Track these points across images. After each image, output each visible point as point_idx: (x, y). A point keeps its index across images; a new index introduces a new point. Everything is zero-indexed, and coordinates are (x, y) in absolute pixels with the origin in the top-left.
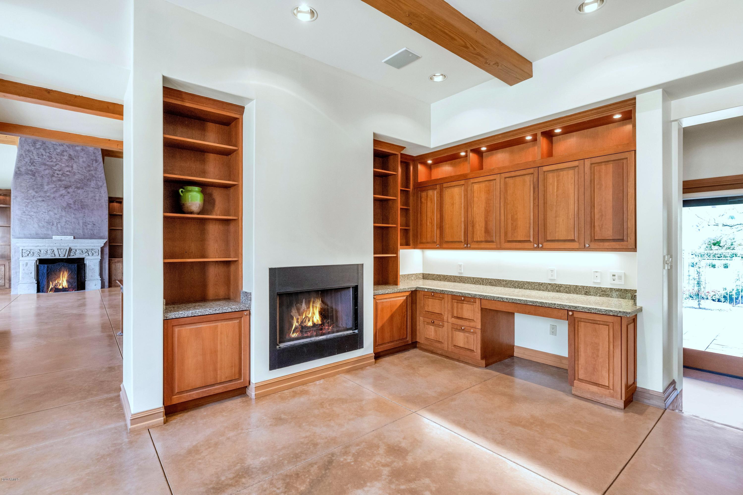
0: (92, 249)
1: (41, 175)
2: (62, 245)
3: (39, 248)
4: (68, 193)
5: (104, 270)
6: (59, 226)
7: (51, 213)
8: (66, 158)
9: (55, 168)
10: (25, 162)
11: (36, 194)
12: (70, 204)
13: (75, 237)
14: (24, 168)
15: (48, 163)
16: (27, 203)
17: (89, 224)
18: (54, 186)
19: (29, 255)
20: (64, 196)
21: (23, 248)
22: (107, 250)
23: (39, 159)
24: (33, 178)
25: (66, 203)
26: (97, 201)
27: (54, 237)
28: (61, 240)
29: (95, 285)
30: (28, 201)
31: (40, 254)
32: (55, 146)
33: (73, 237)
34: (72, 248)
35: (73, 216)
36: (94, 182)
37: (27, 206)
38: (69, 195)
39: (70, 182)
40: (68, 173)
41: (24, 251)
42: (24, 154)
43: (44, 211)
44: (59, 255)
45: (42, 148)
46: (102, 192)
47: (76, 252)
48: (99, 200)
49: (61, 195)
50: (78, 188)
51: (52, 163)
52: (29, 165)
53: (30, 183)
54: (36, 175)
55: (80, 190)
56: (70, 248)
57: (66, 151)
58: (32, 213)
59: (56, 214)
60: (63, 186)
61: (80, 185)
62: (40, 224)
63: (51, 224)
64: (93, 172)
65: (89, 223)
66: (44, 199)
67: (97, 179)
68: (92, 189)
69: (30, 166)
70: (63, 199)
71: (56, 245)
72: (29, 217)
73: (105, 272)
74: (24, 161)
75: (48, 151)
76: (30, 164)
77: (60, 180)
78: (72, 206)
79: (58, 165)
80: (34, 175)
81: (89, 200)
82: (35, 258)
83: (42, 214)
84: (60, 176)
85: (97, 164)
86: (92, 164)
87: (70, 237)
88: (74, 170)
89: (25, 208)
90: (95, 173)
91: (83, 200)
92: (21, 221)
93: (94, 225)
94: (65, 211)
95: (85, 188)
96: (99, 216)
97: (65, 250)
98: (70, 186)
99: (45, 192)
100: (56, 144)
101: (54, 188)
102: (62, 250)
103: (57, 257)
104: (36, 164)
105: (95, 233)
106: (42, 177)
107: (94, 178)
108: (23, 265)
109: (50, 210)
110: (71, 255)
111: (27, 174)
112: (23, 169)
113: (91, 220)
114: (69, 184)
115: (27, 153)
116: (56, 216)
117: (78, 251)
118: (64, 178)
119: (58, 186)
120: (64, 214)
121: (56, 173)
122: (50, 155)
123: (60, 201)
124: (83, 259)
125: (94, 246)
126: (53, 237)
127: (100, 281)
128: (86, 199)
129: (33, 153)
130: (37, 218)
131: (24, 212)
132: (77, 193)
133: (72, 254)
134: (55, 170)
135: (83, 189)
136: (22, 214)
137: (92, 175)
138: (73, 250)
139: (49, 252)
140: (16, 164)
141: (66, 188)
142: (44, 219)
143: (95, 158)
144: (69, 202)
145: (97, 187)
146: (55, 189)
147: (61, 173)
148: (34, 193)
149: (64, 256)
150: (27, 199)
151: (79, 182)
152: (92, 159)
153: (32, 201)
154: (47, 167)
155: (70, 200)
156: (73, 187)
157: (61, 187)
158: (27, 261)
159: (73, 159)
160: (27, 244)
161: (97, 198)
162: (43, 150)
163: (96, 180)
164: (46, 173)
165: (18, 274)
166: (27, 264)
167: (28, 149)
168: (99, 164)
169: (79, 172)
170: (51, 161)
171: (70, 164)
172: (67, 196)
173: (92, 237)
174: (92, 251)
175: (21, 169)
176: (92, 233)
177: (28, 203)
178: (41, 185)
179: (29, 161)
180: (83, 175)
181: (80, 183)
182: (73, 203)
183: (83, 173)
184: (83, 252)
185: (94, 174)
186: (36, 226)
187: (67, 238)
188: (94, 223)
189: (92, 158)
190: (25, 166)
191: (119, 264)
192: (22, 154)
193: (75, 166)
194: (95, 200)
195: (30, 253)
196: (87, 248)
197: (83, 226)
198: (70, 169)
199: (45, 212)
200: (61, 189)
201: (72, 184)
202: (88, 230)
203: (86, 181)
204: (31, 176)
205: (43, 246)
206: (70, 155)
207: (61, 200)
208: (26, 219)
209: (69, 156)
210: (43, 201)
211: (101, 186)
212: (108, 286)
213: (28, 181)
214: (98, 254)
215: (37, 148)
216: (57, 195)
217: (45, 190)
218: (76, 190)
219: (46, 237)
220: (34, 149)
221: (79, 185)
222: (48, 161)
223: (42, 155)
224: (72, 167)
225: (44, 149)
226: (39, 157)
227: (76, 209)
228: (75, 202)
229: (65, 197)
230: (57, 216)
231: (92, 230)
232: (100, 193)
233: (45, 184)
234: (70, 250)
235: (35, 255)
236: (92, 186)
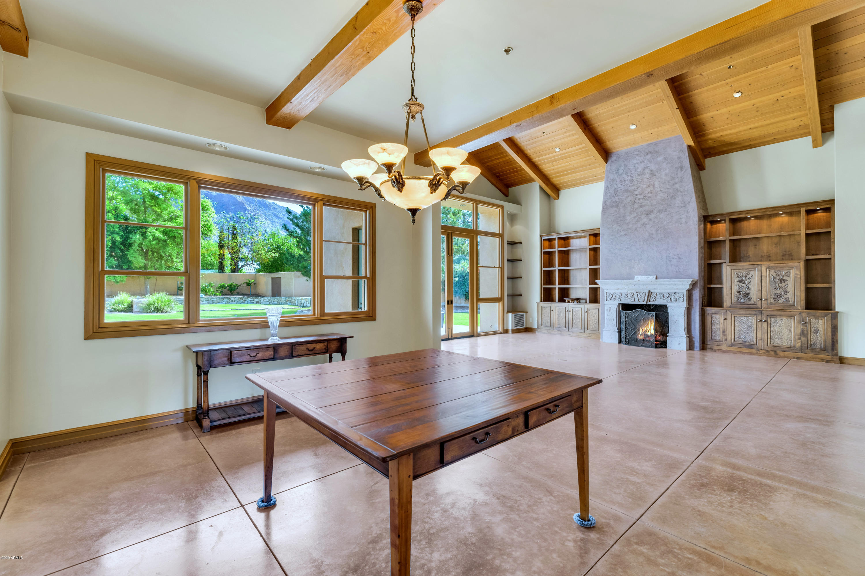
0: (675, 293)
2: (643, 287)
3: (621, 291)
4: (650, 220)
6: (640, 263)
7: (632, 248)
8: (648, 175)
9: (636, 193)
10: (610, 194)
12: (652, 234)
13: (658, 276)
14: (610, 201)
15: (630, 189)
16: (612, 240)
17: (673, 258)
18: (636, 215)
19: (612, 298)
20: (646, 224)
21: (607, 291)
22: (697, 294)
24: (617, 209)
25: (648, 234)
26: (684, 225)
27: (636, 278)
28: (643, 280)
29: (680, 344)
31: (621, 299)
32: (636, 165)
33: (655, 276)
34: (652, 291)
35: (656, 249)
36: (680, 198)
37: (612, 243)
38: (652, 222)
39: (652, 206)
40: (650, 195)
41: (608, 294)
44: (639, 300)
45: (624, 173)
46: (690, 210)
47: (656, 297)
48: (686, 222)
49: (643, 224)
50: (660, 211)
51: (633, 188)
52: (613, 196)
54: (620, 206)
55: (663, 214)
56: (649, 291)
57: (647, 167)
58: (616, 251)
59: (638, 249)
60: (644, 213)
62: (623, 263)
63: (634, 261)
64: (677, 186)
67: (683, 194)
68: (676, 210)
70: (645, 230)
71: (635, 287)
72: (614, 255)
73: (695, 328)
74: (609, 192)
75: (630, 174)
76: (614, 195)
77: (641, 206)
78: (655, 236)
79: (640, 188)
80: (618, 207)
81: (674, 225)
82: (617, 303)
83: (624, 250)
84: (641, 200)
85: (683, 172)
86: (677, 174)
87: (652, 276)
90: (681, 186)
91: (665, 227)
92: (608, 260)
93: (680, 258)
94: (646, 244)
95: (668, 210)
96: (686, 245)
97: (644, 293)
98: (652, 211)
99: (628, 224)
101: (636, 217)
102: (641, 294)
103: (637, 302)
104: (619, 193)
105: (682, 270)
106: (625, 206)
107: (679, 193)
108: (607, 310)
109: (632, 246)
110: (651, 301)
111: (612, 207)
112: (608, 203)
113: (676, 253)
114: (651, 209)
115: (612, 183)
117: (659, 296)
118: (645, 203)
119: (639, 214)
120: (644, 247)
121: (637, 199)
122: (632, 178)
124: (666, 306)
125: (678, 289)
127: (685, 340)
128: (670, 224)
129: (616, 182)
131: (610, 251)
133: (652, 299)
134: (637, 195)
135: (666, 211)
137: (677, 189)
138: (653, 294)
139: (629, 296)
140: (603, 199)
141: (647, 214)
142: (627, 257)
143: (680, 165)
145: (683, 205)
146: (636, 218)
147: (642, 197)
148: (618, 227)
149: (644, 301)
150: (612, 236)
152: (676, 168)
153: (616, 237)
154: (629, 193)
155: (652, 228)
156: (655, 211)
157: (642, 214)
158: (610, 306)
159: (655, 175)
160: (611, 287)
161: (683, 220)
164: (627, 202)
166: (610, 309)
167: (612, 179)
168: (686, 171)
169: (661, 190)
170: (632, 185)
172: (648, 224)
173: (677, 276)
174: (676, 296)
176: (677, 270)
178: (624, 216)
179: (613, 192)
180: (666, 192)
181: (662, 204)
182: (655, 233)
183: (666, 190)
184: (664, 297)
185: (679, 188)
187: (648, 279)
188: (680, 256)
189: (676, 166)
190: (611, 198)
191: (718, 317)
192: (608, 186)
193: (657, 183)
194: (681, 224)
196: (669, 291)
197: (666, 262)
198: (652, 189)
200: (643, 217)
201: (655, 208)
202: (671, 266)
203: (668, 199)
204: (615, 209)
205: (624, 289)
206: (652, 171)
207: (643, 230)
209: (650, 173)
210: (626, 234)
211: (689, 202)
212: (698, 348)
213: (611, 215)
214: (682, 300)
215: (619, 175)
216: (640, 225)
217: (628, 221)
218: (657, 214)
219: (628, 277)
220: (617, 177)
221: (662, 208)
222: (630, 186)
223: (625, 180)
225: (626, 174)
226: (621, 185)
227: (658, 240)
231: (677, 266)
232: (687, 213)
233: (628, 214)
234: (650, 294)
235: (617, 299)
236: (677, 205)
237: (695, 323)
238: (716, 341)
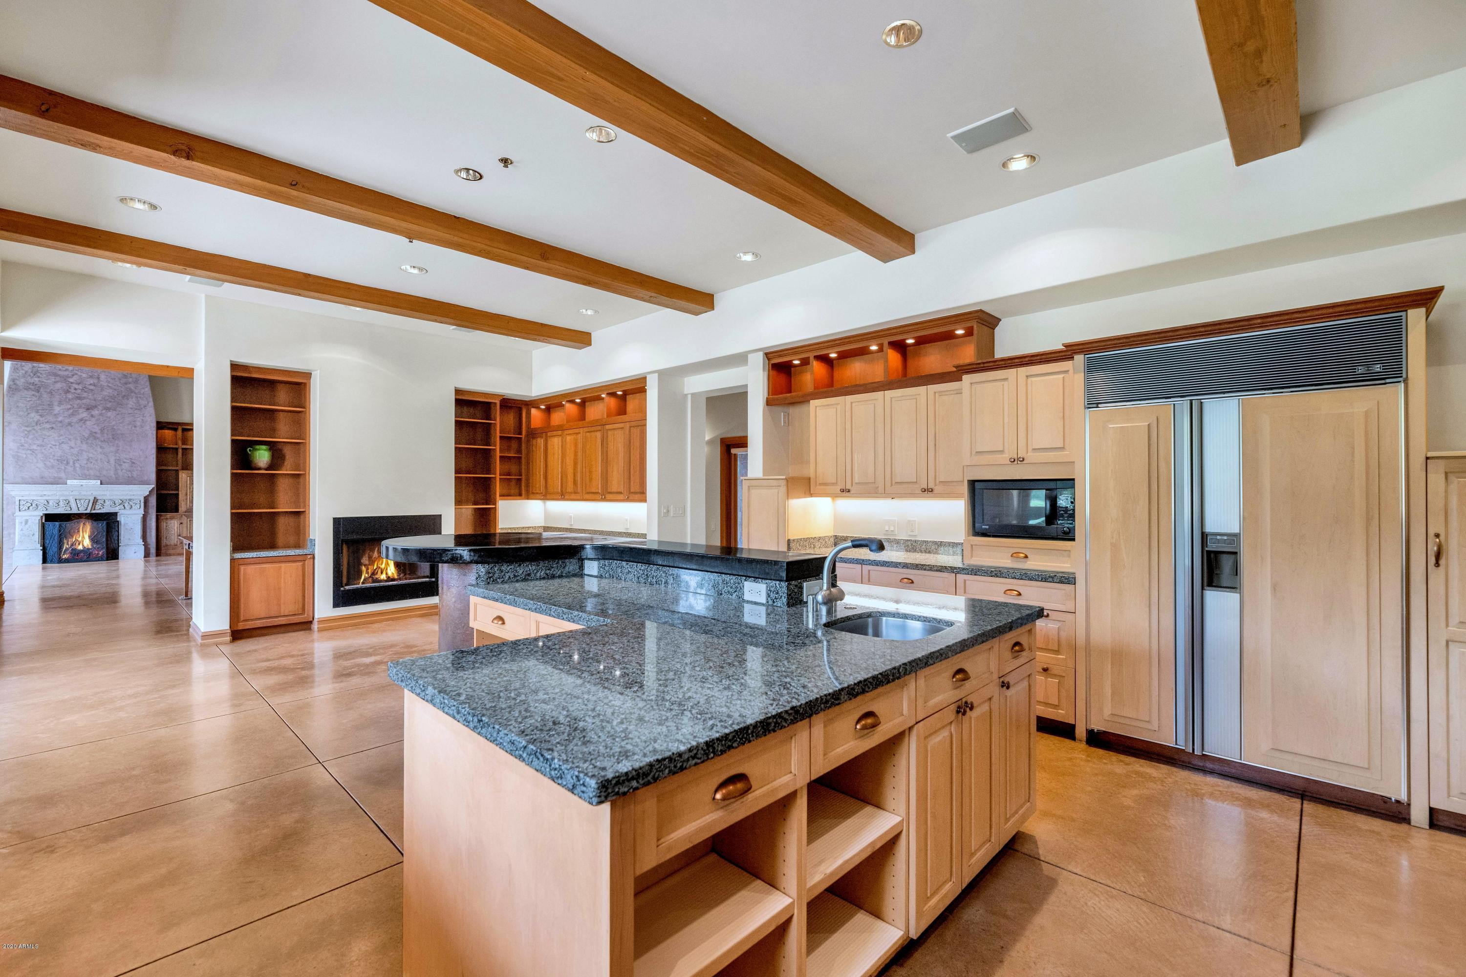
0: (130, 500)
1: (48, 390)
2: (84, 493)
3: (45, 498)
4: (92, 416)
5: (148, 531)
6: (77, 465)
7: (65, 446)
9: (71, 380)
10: (23, 372)
11: (41, 419)
12: (96, 433)
13: (104, 481)
14: (22, 380)
15: (60, 373)
16: (26, 432)
17: (124, 462)
18: (70, 406)
19: (31, 508)
20: (86, 420)
21: (21, 498)
22: (153, 501)
24: (37, 394)
25: (88, 432)
26: (138, 428)
27: (69, 482)
28: (81, 485)
29: (135, 552)
30: (28, 429)
31: (47, 508)
33: (99, 482)
34: (98, 498)
35: (100, 450)
36: (134, 399)
37: (26, 436)
38: (94, 419)
39: (95, 400)
40: (92, 387)
41: (22, 503)
43: (54, 443)
44: (78, 508)
46: (146, 414)
47: (104, 504)
48: (142, 427)
49: (81, 420)
50: (108, 409)
51: (66, 373)
52: (30, 376)
53: (32, 402)
54: (42, 390)
55: (111, 413)
56: (95, 498)
58: (35, 447)
59: (72, 448)
60: (83, 406)
62: (48, 463)
63: (65, 462)
64: (132, 386)
66: (54, 426)
67: (139, 396)
68: (130, 411)
69: (32, 377)
70: (84, 426)
71: (72, 493)
72: (29, 452)
73: (151, 535)
76: (32, 375)
77: (79, 398)
78: (98, 435)
80: (38, 391)
81: (126, 427)
82: (41, 512)
83: (51, 447)
84: (79, 391)
87: (95, 481)
88: (101, 383)
89: (22, 439)
91: (115, 428)
92: (17, 458)
93: (133, 463)
94: (87, 443)
95: (118, 409)
96: (141, 450)
97: (87, 501)
98: (96, 407)
99: (55, 415)
101: (70, 409)
102: (82, 501)
103: (74, 511)
105: (135, 476)
106: (50, 393)
107: (133, 394)
108: (21, 523)
109: (63, 443)
111: (27, 389)
112: (21, 382)
113: (128, 457)
114: (93, 403)
116: (72, 450)
117: (107, 503)
118: (85, 395)
119: (75, 406)
120: (84, 447)
121: (72, 388)
123: (80, 428)
124: (115, 514)
125: (133, 495)
127: (143, 547)
128: (121, 425)
130: (42, 453)
131: (23, 446)
132: (107, 417)
133: (97, 507)
134: (72, 383)
135: (115, 410)
136: (18, 448)
137: (131, 389)
138: (99, 501)
139: (61, 504)
141: (88, 409)
142: (54, 456)
144: (94, 431)
145: (138, 408)
146: (71, 411)
147: (80, 387)
148: (38, 417)
149: (86, 510)
151: (110, 400)
153: (34, 429)
154: (58, 379)
155: (95, 426)
156: (100, 408)
157: (80, 407)
158: (27, 518)
160: (27, 493)
161: (138, 424)
163: (137, 397)
164: (57, 388)
165: (12, 536)
166: (26, 522)
169: (109, 385)
172: (90, 421)
173: (130, 481)
174: (130, 503)
175: (18, 382)
176: (130, 475)
177: (29, 432)
178: (49, 405)
179: (30, 370)
181: (110, 402)
182: (99, 432)
183: (116, 387)
184: (115, 505)
185: (133, 388)
186: (41, 465)
187: (89, 484)
188: (133, 461)
191: (173, 521)
194: (135, 427)
195: (32, 505)
196: (121, 498)
197: (115, 466)
198: (96, 381)
199: (55, 445)
200: (81, 411)
201: (98, 403)
202: (124, 471)
203: (120, 398)
204: (34, 393)
205: (52, 495)
207: (81, 427)
208: (24, 456)
210: (52, 428)
211: (145, 406)
212: (155, 554)
214: (139, 507)
216: (74, 419)
217: (56, 412)
218: (104, 411)
219: (56, 482)
221: (109, 405)
222: (60, 370)
224: (98, 378)
227: (104, 440)
228: (102, 430)
229: (88, 422)
230: (75, 451)
231: (130, 471)
232: (144, 416)
233: (56, 403)
234: (95, 501)
235: (39, 508)
236: (131, 406)
237: (151, 529)
238: (170, 545)
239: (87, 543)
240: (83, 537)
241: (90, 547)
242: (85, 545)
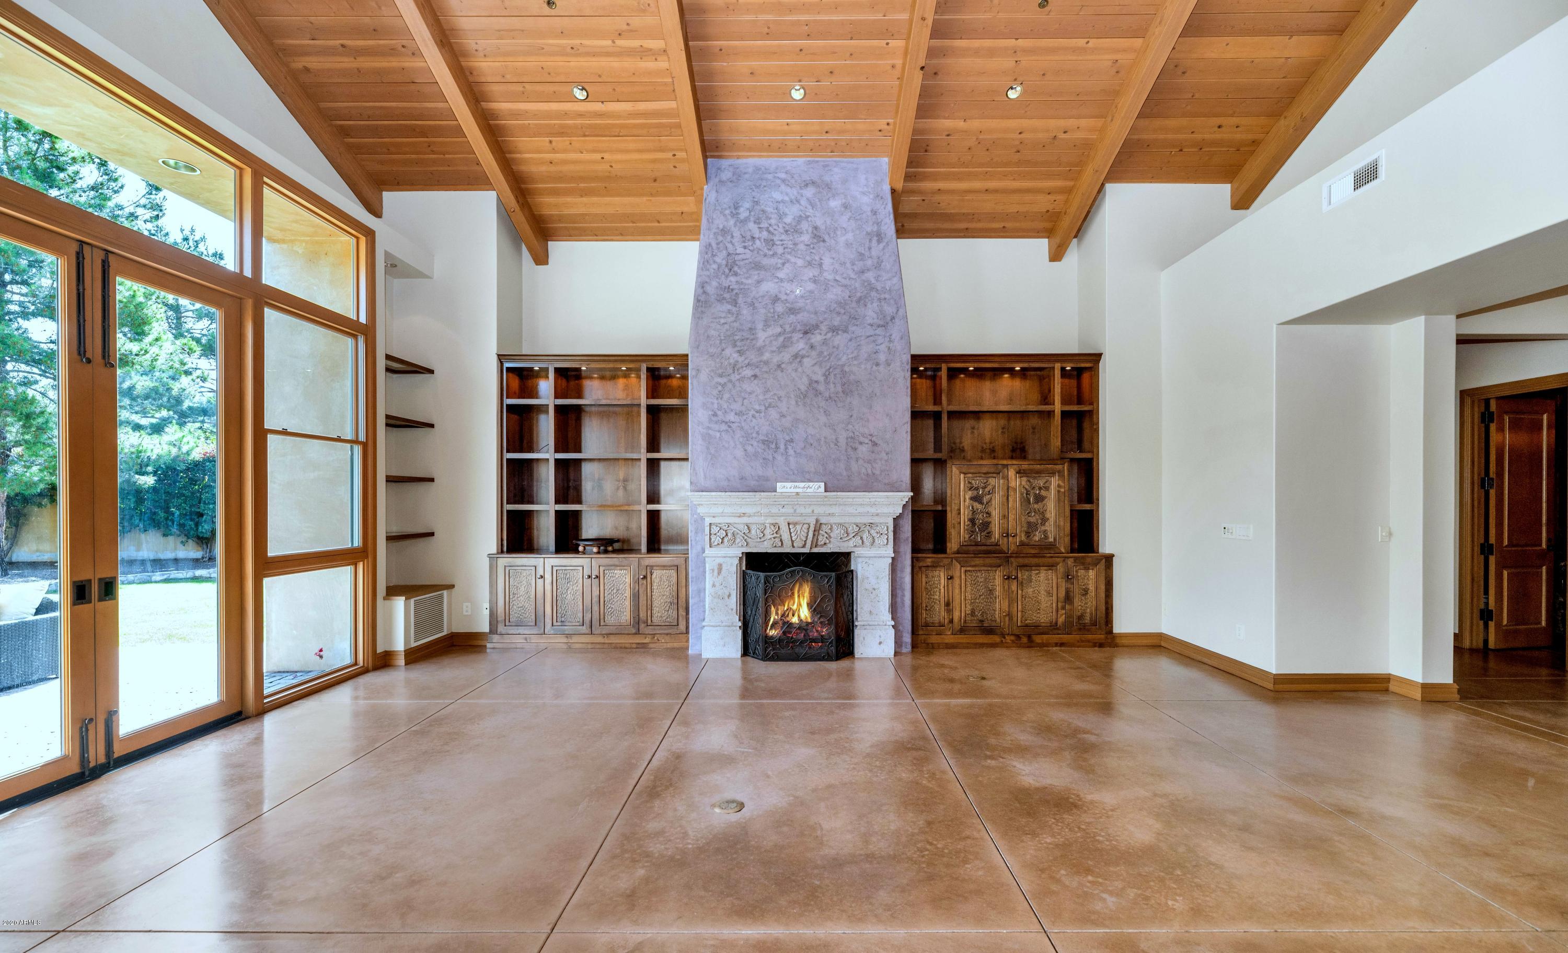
0: (871, 525)
1: (749, 300)
2: (801, 510)
3: (745, 520)
4: (812, 347)
5: (899, 593)
6: (791, 452)
7: (773, 414)
8: (806, 238)
9: (781, 275)
10: (715, 266)
11: (741, 359)
12: (817, 382)
13: (829, 485)
14: (714, 284)
16: (720, 388)
17: (861, 443)
18: (779, 330)
19: (726, 540)
20: (803, 357)
21: (713, 521)
22: (907, 528)
23: (747, 251)
24: (734, 309)
25: (805, 380)
26: (881, 368)
28: (797, 494)
29: (880, 643)
30: (722, 380)
31: (749, 540)
32: (781, 206)
33: (822, 485)
34: (823, 520)
35: (823, 419)
36: (875, 305)
37: (720, 396)
38: (814, 353)
39: (816, 313)
41: (715, 529)
42: (714, 245)
43: (757, 407)
44: (793, 542)
45: (752, 219)
46: (893, 337)
47: (832, 535)
48: (888, 364)
49: (796, 356)
50: (834, 330)
52: (724, 273)
53: (727, 327)
54: (740, 300)
55: (839, 337)
56: (817, 521)
57: (807, 217)
58: (731, 417)
59: (783, 416)
60: (799, 327)
61: (839, 319)
62: (749, 448)
63: (773, 446)
64: (870, 276)
65: (862, 439)
66: (757, 371)
67: (883, 296)
68: (870, 331)
69: (727, 276)
70: (800, 370)
71: (783, 510)
72: (724, 427)
73: (903, 603)
74: (714, 262)
75: (766, 225)
76: (727, 271)
78: (821, 388)
79: (787, 265)
81: (863, 366)
82: (740, 550)
83: (753, 416)
85: (881, 246)
86: (870, 248)
87: (816, 485)
88: (825, 274)
89: (716, 401)
90: (877, 278)
91: (846, 369)
92: (707, 438)
93: (875, 444)
94: (805, 404)
95: (851, 328)
96: (887, 415)
97: (806, 526)
98: (817, 327)
99: (759, 349)
100: (783, 201)
101: (780, 334)
102: (798, 527)
103: (787, 549)
104: (739, 267)
105: (877, 472)
106: (752, 304)
107: (873, 294)
108: (713, 570)
109: (770, 406)
110: (819, 543)
111: (721, 300)
112: (711, 289)
113: (866, 431)
114: (813, 320)
115: (720, 238)
116: (784, 420)
117: (836, 532)
120: (801, 413)
122: (771, 237)
123: (794, 374)
124: (848, 555)
125: (877, 515)
126: (779, 485)
127: (892, 632)
128: (855, 362)
129: (732, 237)
130: (742, 428)
131: (715, 415)
132: (834, 347)
133: (822, 540)
135: (846, 331)
136: (710, 421)
137: (870, 284)
138: (824, 527)
139: (768, 531)
140: (699, 276)
141: (806, 333)
142: (758, 433)
143: (875, 229)
144: (815, 378)
145: (881, 323)
146: (781, 339)
148: (736, 355)
149: (804, 546)
150: (721, 376)
151: (837, 309)
152: (868, 234)
153: (730, 381)
155: (816, 368)
156: (824, 328)
157: (794, 331)
158: (721, 560)
159: (824, 241)
160: (720, 510)
161: (882, 357)
162: (755, 222)
163: (879, 300)
164: (761, 294)
165: (702, 594)
166: (721, 568)
167: (721, 227)
168: (887, 244)
169: (837, 278)
170: (771, 253)
171: (817, 258)
172: (808, 356)
173: (869, 485)
174: (872, 532)
175: (708, 289)
176: (870, 472)
177: (723, 386)
178: (750, 329)
179: (724, 262)
180: (846, 286)
181: (839, 313)
182: (822, 379)
183: (847, 282)
184: (848, 534)
185: (873, 281)
186: (739, 453)
187: (809, 490)
188: (874, 439)
189: (869, 229)
190: (717, 277)
191: (937, 573)
192: (710, 245)
193: (827, 261)
194: (877, 365)
195: (727, 536)
196: (858, 520)
197: (846, 451)
199: (759, 412)
200: (795, 337)
201: (821, 319)
202: (861, 462)
203: (854, 305)
204: (729, 307)
205: (755, 515)
206: (816, 228)
207: (796, 370)
208: (718, 435)
209: (812, 232)
210: (755, 376)
211: (893, 318)
212: (911, 647)
213: (722, 321)
214: (886, 541)
215: (741, 221)
216: (786, 356)
217: (760, 343)
218: (830, 335)
219: (763, 486)
220: (735, 225)
221: (837, 321)
222: (765, 255)
223: (753, 238)
224: (821, 265)
225: (757, 222)
226: (745, 247)
227: (830, 397)
228: (826, 376)
229: (806, 360)
230: (787, 422)
231: (869, 462)
232: (890, 341)
233: (760, 326)
234: (818, 526)
235: (738, 540)
236: (870, 321)
237: (903, 590)
239: (805, 613)
240: (800, 605)
241: (809, 620)
242: (803, 617)
